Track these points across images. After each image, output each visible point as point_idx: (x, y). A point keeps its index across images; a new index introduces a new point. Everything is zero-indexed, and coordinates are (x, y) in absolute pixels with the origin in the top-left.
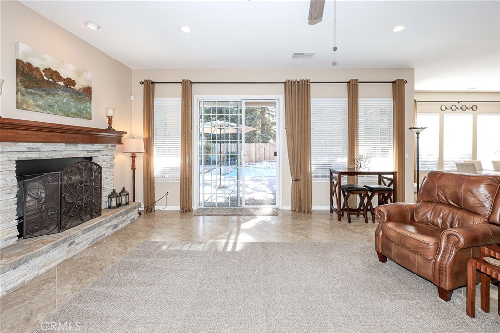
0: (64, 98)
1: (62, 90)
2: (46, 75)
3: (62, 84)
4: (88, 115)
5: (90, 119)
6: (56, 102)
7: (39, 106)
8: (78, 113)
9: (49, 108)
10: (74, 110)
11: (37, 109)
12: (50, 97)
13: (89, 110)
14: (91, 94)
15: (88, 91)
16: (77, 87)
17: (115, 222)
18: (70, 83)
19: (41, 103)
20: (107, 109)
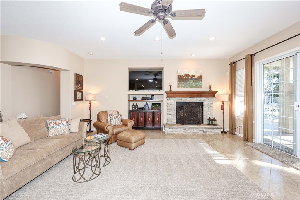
0: (191, 82)
1: (190, 80)
2: (185, 77)
3: (190, 78)
4: (200, 86)
5: (201, 88)
6: (188, 84)
7: (183, 86)
8: (196, 86)
9: (186, 86)
10: (194, 86)
11: (182, 87)
12: (186, 83)
13: (200, 84)
14: (202, 78)
15: (200, 77)
16: (195, 77)
17: (205, 130)
18: (193, 76)
19: (183, 85)
20: (209, 82)
